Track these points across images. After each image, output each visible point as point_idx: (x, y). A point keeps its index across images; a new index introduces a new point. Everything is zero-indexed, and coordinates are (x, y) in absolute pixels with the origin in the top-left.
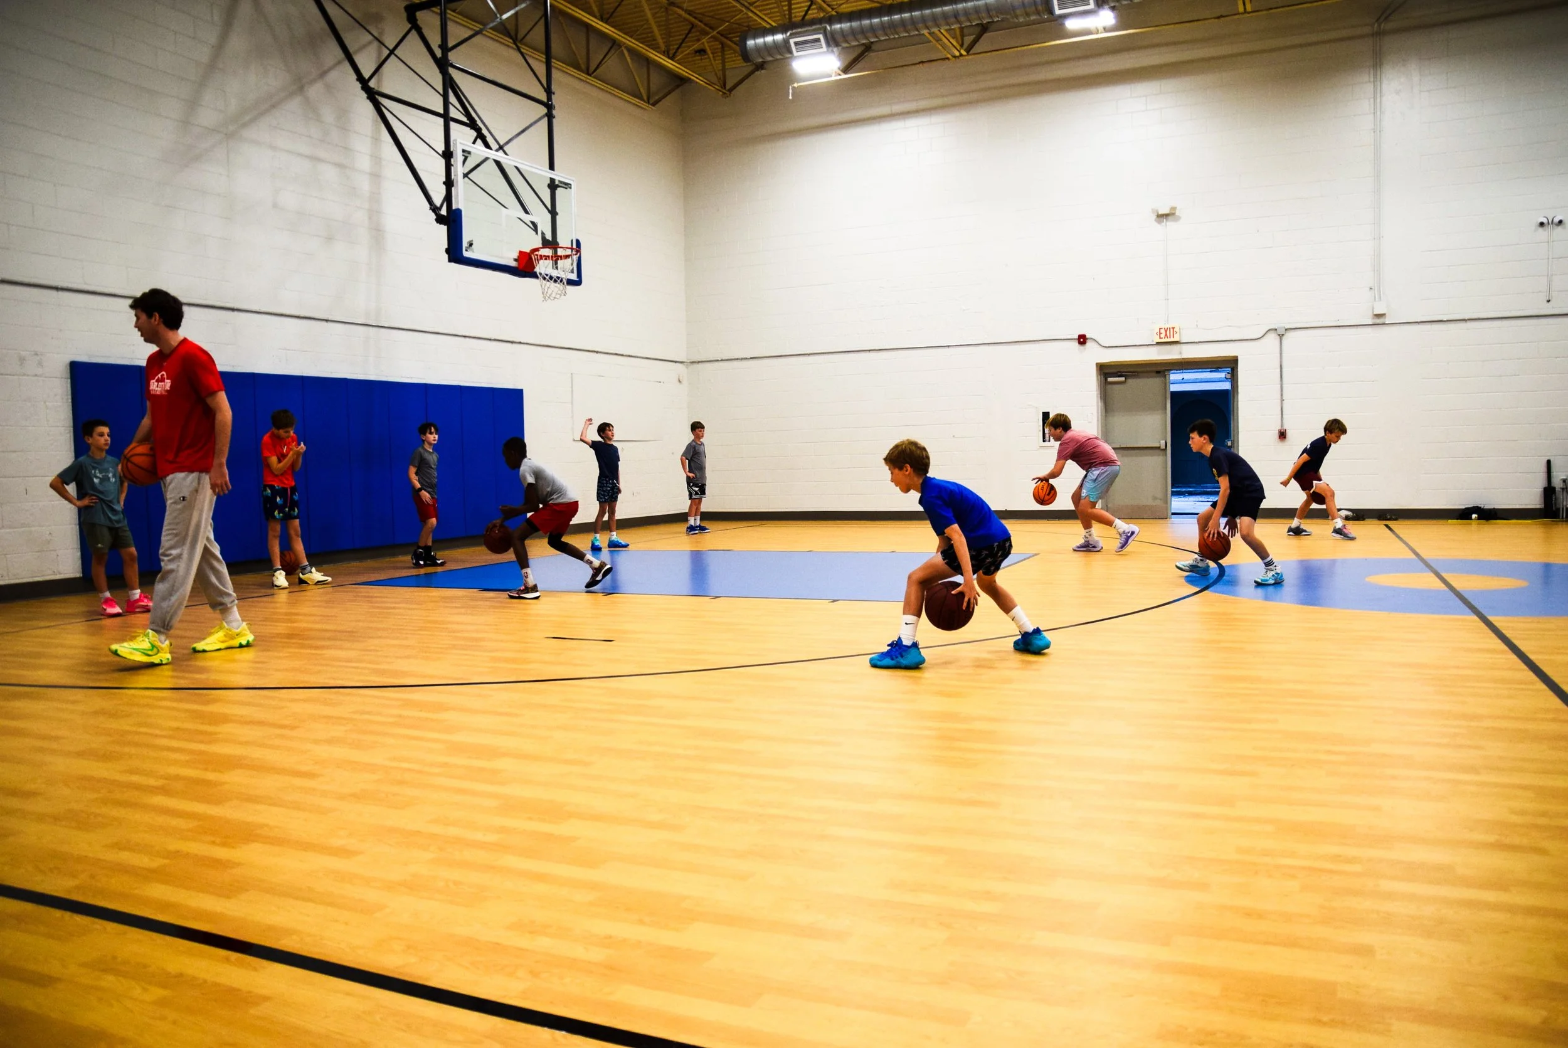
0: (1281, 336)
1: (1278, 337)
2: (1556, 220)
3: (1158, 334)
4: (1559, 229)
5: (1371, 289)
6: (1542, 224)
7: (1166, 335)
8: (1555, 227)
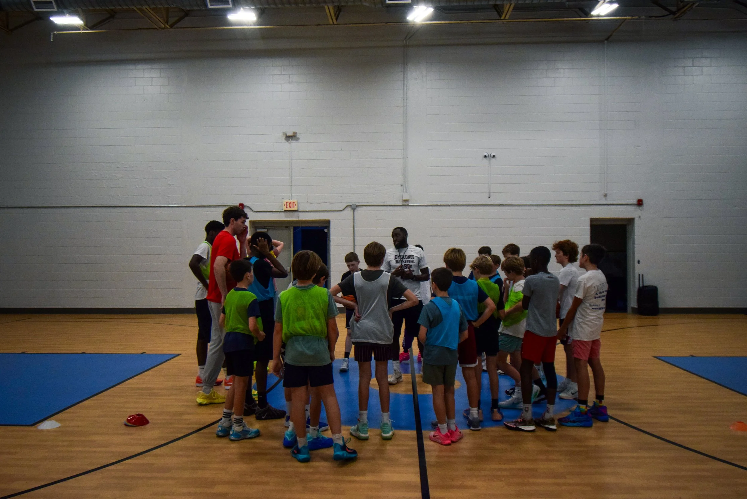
0: (354, 210)
1: (352, 210)
2: (492, 155)
3: (285, 205)
4: (494, 160)
5: (402, 185)
6: (485, 156)
7: (290, 206)
8: (492, 158)
